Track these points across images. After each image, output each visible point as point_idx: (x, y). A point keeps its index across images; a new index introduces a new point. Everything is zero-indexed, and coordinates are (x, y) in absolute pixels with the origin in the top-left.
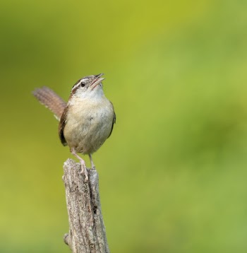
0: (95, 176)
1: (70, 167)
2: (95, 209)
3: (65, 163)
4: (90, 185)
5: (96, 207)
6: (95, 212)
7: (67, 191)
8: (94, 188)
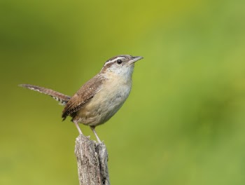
0: (104, 150)
1: (81, 143)
2: (104, 180)
3: (77, 139)
4: (99, 159)
5: (105, 178)
6: (104, 183)
7: (79, 164)
8: (103, 161)
